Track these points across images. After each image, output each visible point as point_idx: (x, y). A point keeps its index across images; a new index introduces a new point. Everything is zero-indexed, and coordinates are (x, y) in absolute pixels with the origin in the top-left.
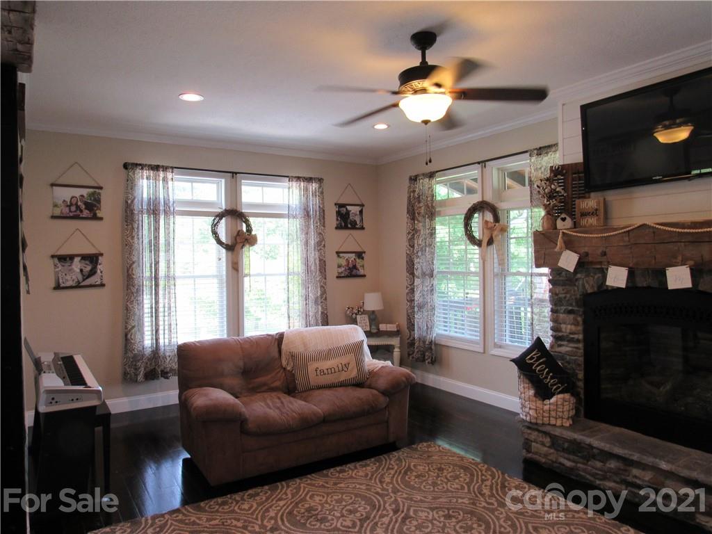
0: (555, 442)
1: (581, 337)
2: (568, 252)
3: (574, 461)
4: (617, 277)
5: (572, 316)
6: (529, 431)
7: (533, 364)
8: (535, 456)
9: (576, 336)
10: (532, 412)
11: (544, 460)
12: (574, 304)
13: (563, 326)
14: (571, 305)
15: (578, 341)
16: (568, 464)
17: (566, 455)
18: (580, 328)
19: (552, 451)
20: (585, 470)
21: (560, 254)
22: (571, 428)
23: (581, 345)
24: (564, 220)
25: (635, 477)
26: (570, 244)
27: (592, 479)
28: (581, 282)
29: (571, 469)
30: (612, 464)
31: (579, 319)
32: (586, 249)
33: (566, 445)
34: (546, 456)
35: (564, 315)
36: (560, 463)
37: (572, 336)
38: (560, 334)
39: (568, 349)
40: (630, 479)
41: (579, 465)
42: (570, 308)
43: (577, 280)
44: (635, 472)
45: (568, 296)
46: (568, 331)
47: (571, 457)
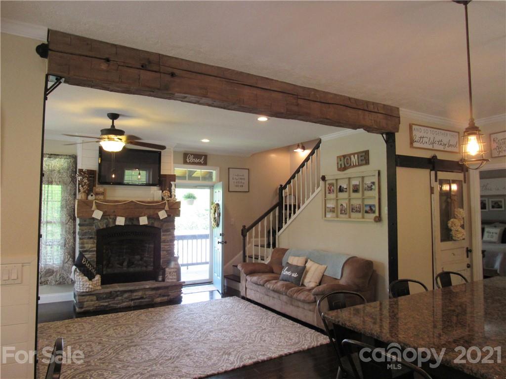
0: (99, 297)
1: (95, 249)
2: (97, 210)
3: (108, 302)
4: (121, 221)
5: (92, 240)
6: (84, 297)
7: (85, 264)
8: (87, 309)
9: (93, 249)
10: (90, 286)
11: (92, 308)
12: (94, 234)
13: (86, 245)
14: (92, 235)
15: (94, 251)
16: (106, 304)
17: (104, 301)
18: (95, 245)
19: (97, 302)
20: (113, 304)
21: (93, 211)
22: (103, 288)
23: (95, 253)
24: (92, 196)
25: (136, 296)
26: (99, 207)
27: (116, 305)
28: (96, 224)
29: (106, 306)
30: (126, 295)
31: (95, 241)
32: (106, 210)
33: (105, 296)
34: (93, 305)
35: (87, 240)
36: (102, 306)
37: (91, 249)
38: (85, 249)
39: (89, 256)
40: (133, 298)
41: (110, 302)
42: (91, 236)
43: (94, 223)
44: (135, 294)
45: (90, 231)
46: (89, 247)
47: (107, 300)
